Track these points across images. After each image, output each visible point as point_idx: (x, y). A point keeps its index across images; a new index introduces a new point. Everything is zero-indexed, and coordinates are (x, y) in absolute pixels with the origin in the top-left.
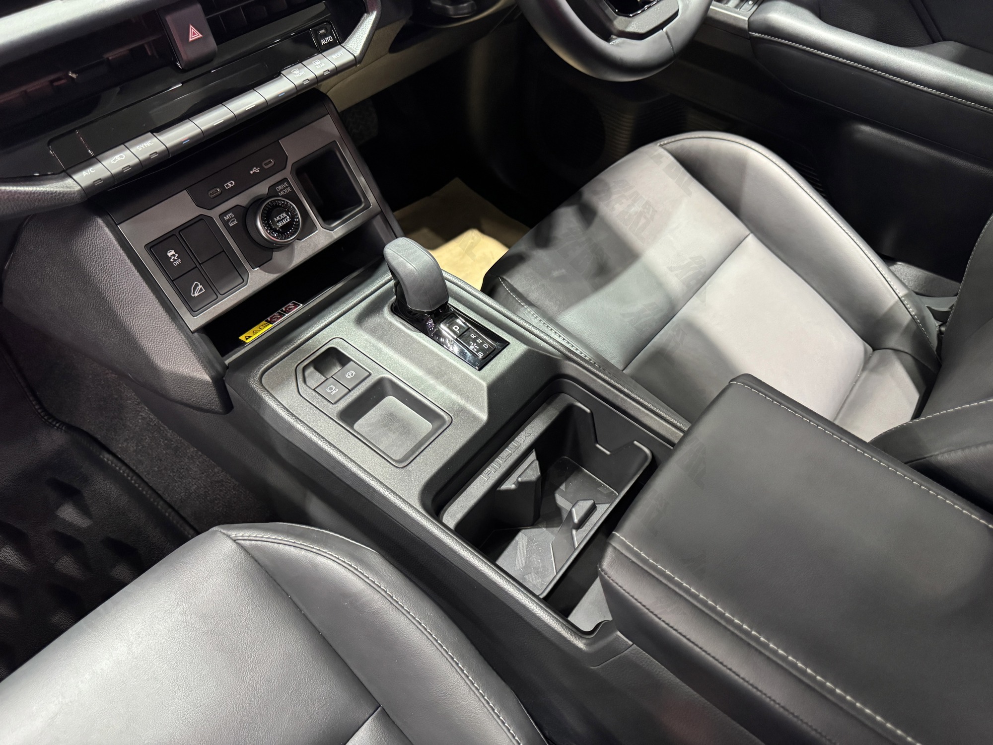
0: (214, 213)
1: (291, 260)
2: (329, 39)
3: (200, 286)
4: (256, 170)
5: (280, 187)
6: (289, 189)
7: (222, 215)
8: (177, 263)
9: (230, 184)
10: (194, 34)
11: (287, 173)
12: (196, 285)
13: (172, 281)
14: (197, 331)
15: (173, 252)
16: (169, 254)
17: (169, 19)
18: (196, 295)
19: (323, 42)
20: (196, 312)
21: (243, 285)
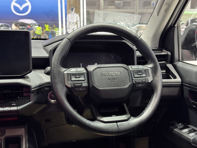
11: (2, 138)
19: (12, 105)
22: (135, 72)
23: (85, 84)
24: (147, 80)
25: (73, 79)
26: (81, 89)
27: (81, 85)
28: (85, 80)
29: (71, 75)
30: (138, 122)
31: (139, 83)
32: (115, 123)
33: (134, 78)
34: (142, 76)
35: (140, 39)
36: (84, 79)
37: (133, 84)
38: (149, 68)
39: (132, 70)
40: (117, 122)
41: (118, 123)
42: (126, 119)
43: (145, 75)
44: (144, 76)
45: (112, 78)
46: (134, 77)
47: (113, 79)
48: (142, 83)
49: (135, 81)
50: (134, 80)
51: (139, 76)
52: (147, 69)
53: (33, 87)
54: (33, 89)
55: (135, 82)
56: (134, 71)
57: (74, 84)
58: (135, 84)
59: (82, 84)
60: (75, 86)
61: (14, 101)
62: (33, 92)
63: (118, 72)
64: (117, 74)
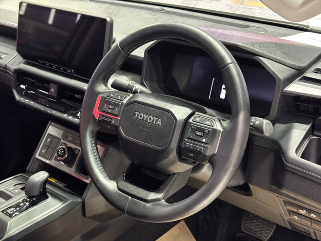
0: (62, 141)
3: (45, 151)
4: (77, 141)
5: (77, 150)
8: (48, 142)
9: (70, 139)
10: (53, 90)
13: (44, 144)
15: (49, 139)
18: (43, 152)
20: (39, 155)
21: (49, 160)
27: (109, 122)
44: (204, 140)
59: (111, 119)
63: (158, 119)
64: (156, 122)
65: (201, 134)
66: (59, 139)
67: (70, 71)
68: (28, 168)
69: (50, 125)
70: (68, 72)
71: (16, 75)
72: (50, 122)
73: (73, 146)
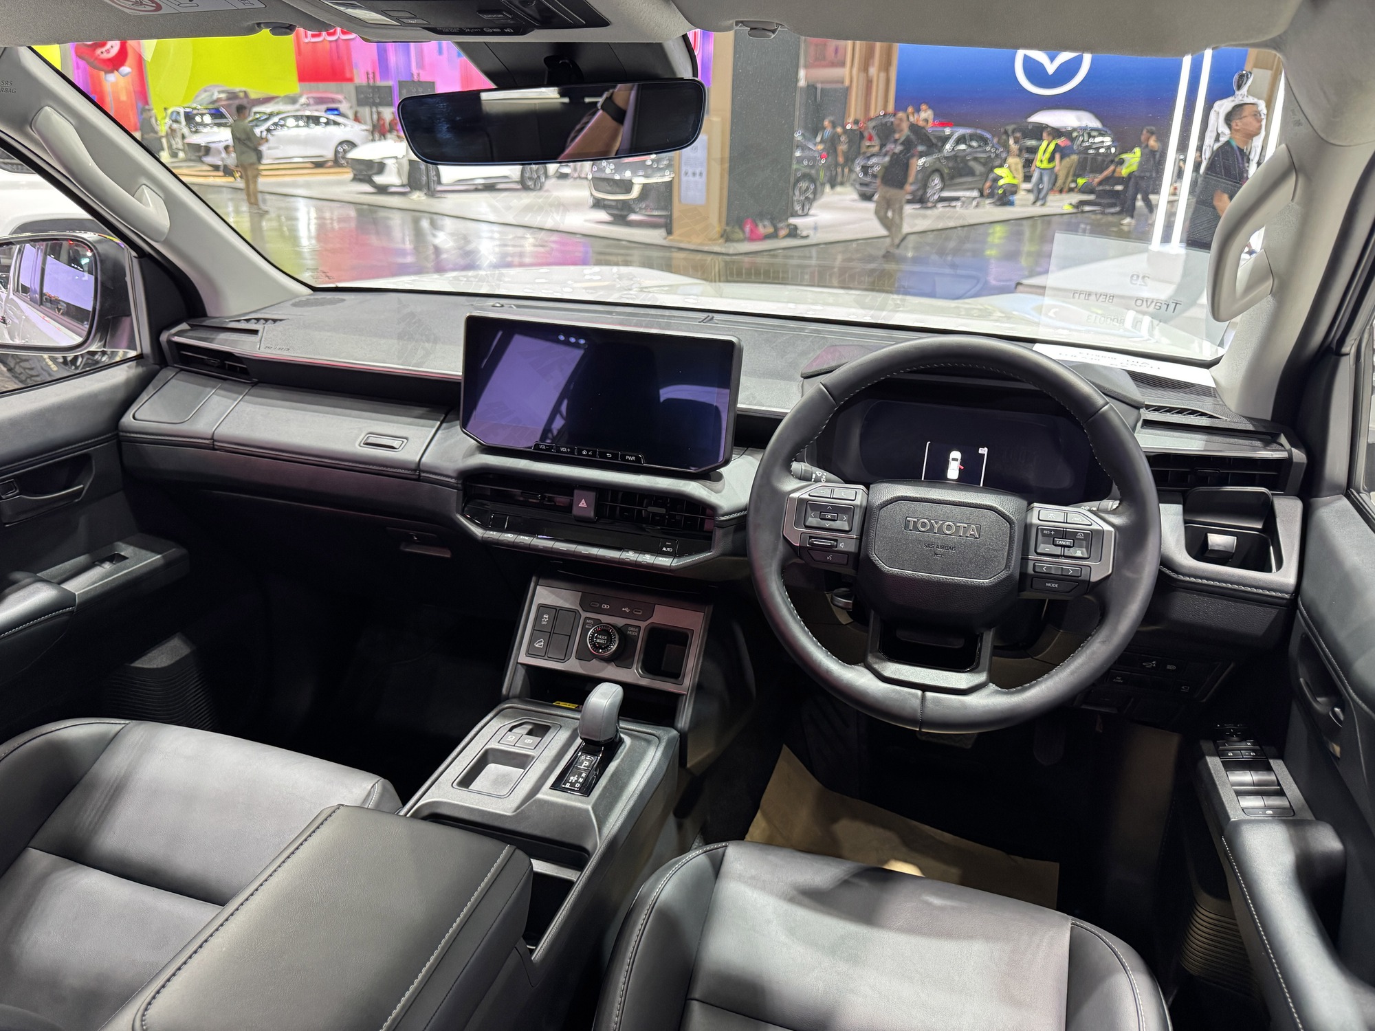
0: (584, 615)
1: (600, 671)
2: (670, 550)
3: (542, 643)
4: (627, 610)
5: (632, 629)
6: (636, 634)
7: (586, 618)
8: (544, 623)
9: (606, 606)
10: (583, 504)
11: (643, 625)
12: (541, 641)
13: (534, 630)
14: (522, 664)
15: (547, 617)
16: (545, 616)
17: (576, 492)
18: (537, 646)
19: (664, 549)
20: (529, 654)
21: (563, 661)
22: (1044, 535)
23: (847, 545)
24: (1085, 571)
25: (813, 520)
26: (829, 558)
27: (832, 546)
28: (850, 531)
29: (808, 507)
30: (1002, 712)
31: (1048, 577)
32: (919, 693)
33: (1032, 556)
34: (1068, 552)
35: (1106, 411)
36: (847, 528)
37: (1023, 575)
38: (1107, 527)
39: (1035, 525)
40: (925, 688)
41: (929, 694)
42: (963, 686)
43: (1084, 550)
44: (1079, 554)
45: (940, 543)
46: (1036, 552)
47: (942, 547)
48: (1062, 578)
49: (1034, 566)
50: (1031, 564)
51: (1058, 551)
52: (1097, 531)
53: (720, 512)
54: (723, 518)
55: (1034, 570)
56: (1043, 530)
57: (811, 537)
58: (1033, 577)
59: (836, 540)
60: (812, 544)
61: (669, 540)
62: (721, 525)
63: (969, 527)
64: (965, 532)
65: (1068, 544)
66: (575, 612)
67: (634, 458)
68: (504, 691)
69: (537, 584)
70: (628, 460)
71: (460, 482)
72: (534, 579)
73: (620, 622)
